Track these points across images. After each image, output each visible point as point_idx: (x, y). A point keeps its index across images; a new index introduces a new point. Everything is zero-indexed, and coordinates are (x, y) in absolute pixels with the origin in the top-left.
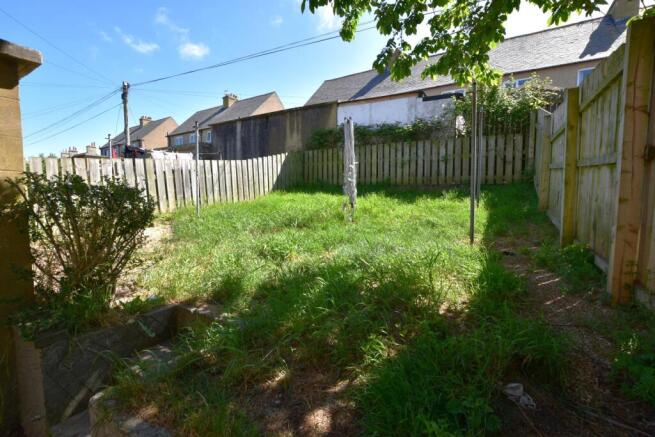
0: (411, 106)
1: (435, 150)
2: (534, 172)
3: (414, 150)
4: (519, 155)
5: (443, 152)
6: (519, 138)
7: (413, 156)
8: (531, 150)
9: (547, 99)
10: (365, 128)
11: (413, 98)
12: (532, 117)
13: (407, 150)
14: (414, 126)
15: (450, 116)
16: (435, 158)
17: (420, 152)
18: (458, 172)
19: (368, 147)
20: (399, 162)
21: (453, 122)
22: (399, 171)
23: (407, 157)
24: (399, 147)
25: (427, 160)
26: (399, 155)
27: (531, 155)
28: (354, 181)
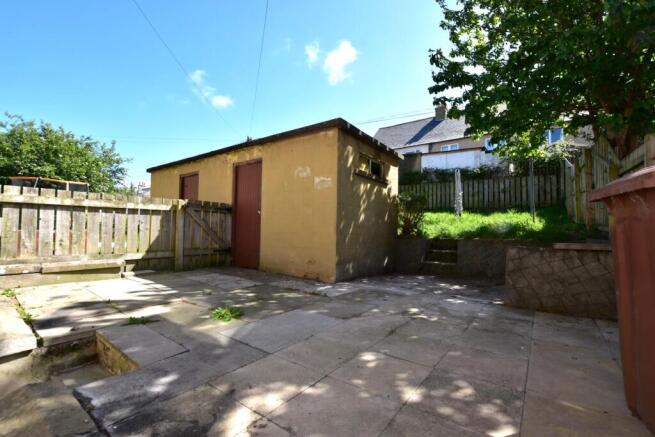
0: (476, 157)
1: (496, 185)
2: (565, 198)
3: (481, 185)
4: (554, 188)
5: (502, 186)
6: (554, 178)
7: (481, 189)
8: (562, 185)
9: (571, 153)
10: (443, 171)
11: (478, 152)
12: (562, 165)
13: (476, 185)
14: (481, 169)
15: (505, 163)
16: (496, 190)
17: (486, 186)
18: (513, 200)
19: (447, 184)
20: (471, 193)
21: (508, 167)
22: (471, 199)
23: (476, 190)
24: (471, 183)
25: (491, 191)
26: (471, 189)
27: (562, 188)
28: (461, 202)
